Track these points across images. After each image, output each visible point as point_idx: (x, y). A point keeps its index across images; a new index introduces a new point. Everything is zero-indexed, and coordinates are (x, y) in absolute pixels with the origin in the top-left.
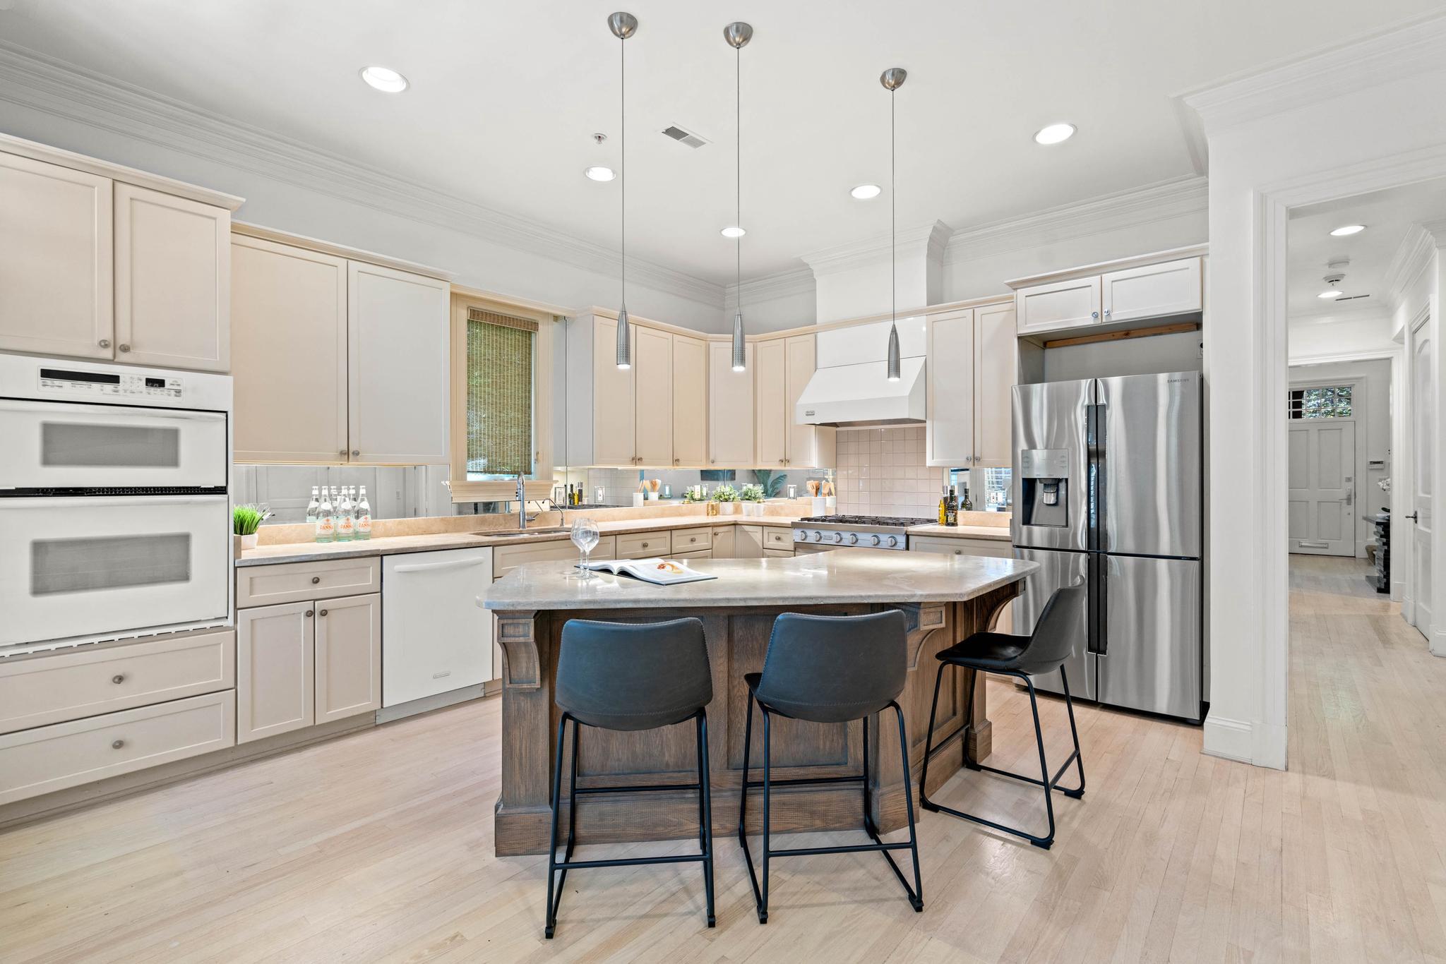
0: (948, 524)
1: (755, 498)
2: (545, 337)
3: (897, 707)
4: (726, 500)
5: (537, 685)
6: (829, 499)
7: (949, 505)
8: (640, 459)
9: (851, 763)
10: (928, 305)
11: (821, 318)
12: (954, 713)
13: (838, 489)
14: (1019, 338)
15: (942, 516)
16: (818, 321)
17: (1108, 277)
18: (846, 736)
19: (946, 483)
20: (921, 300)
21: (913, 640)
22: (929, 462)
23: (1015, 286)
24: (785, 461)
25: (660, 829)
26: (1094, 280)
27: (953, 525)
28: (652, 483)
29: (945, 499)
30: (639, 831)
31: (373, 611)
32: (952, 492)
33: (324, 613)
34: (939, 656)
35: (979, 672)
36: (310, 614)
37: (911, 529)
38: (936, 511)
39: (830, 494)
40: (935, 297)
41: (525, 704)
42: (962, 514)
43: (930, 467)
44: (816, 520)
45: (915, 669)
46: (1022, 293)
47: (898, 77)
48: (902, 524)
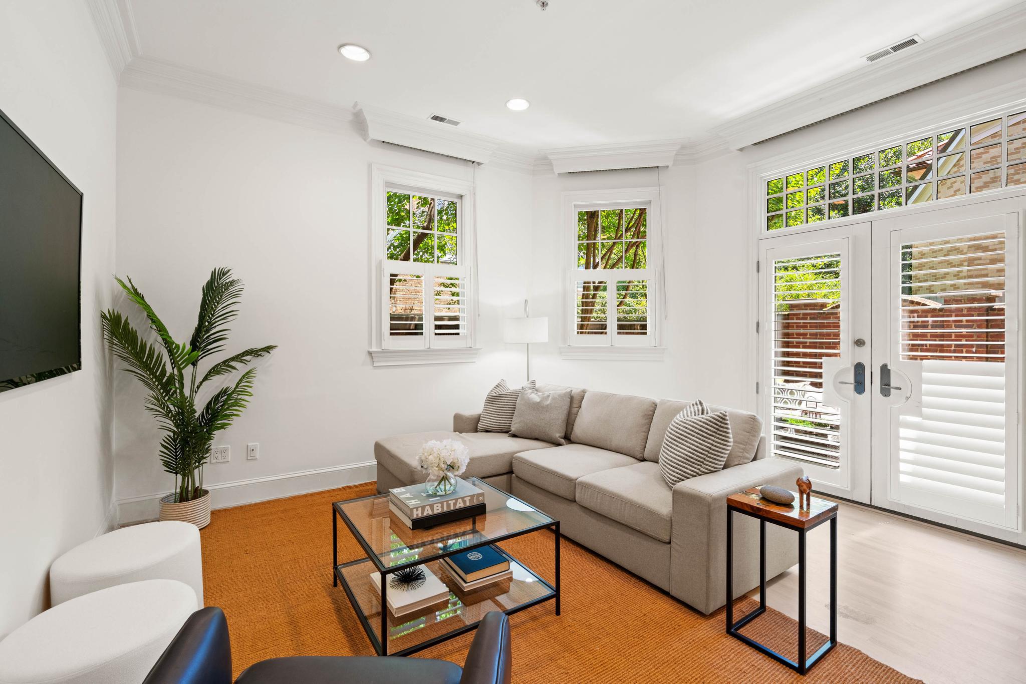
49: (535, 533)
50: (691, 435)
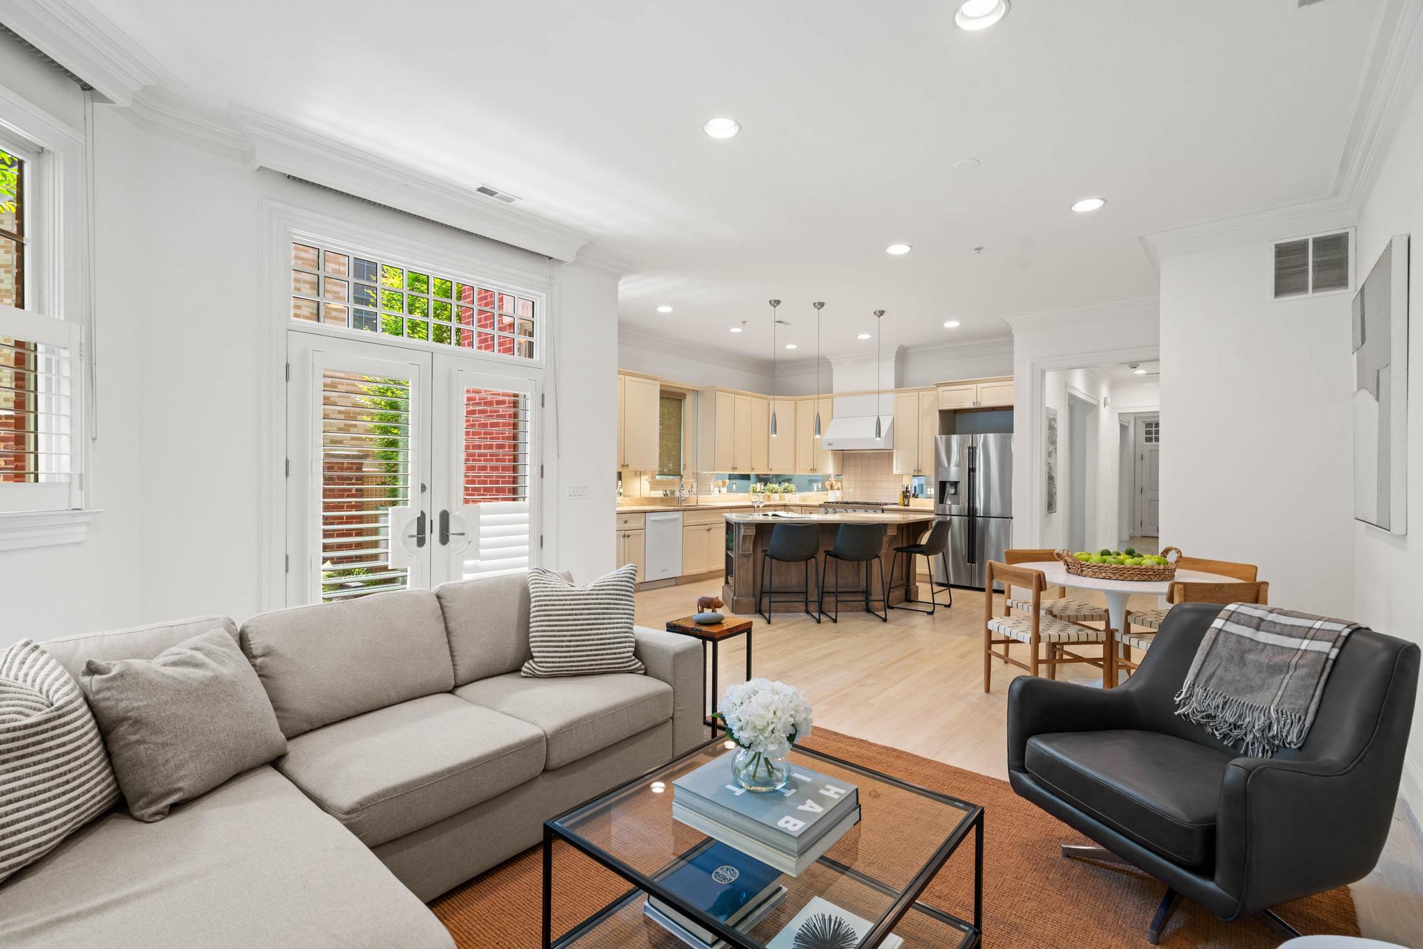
0: (905, 505)
1: (791, 491)
2: (688, 404)
3: (879, 557)
4: (776, 492)
5: (751, 552)
6: (837, 492)
7: (906, 495)
8: (736, 468)
9: (861, 587)
10: (895, 388)
11: (836, 389)
12: (902, 579)
13: (844, 486)
14: (940, 411)
15: (902, 501)
16: (834, 391)
17: (980, 385)
18: (859, 577)
19: (904, 484)
20: (892, 385)
21: (885, 539)
22: (895, 472)
23: (938, 385)
24: (813, 470)
25: (791, 609)
26: (974, 386)
27: (907, 506)
28: (723, 482)
29: (903, 492)
30: (784, 609)
31: (642, 537)
32: (907, 488)
33: (629, 536)
34: (895, 549)
35: (913, 554)
36: (624, 536)
37: (885, 507)
38: (898, 498)
39: (838, 489)
40: (900, 383)
41: (745, 560)
42: (912, 500)
43: (895, 475)
44: (833, 503)
45: (885, 551)
46: (941, 389)
47: (882, 313)
48: (880, 505)
49: (554, 863)
50: (619, 599)
